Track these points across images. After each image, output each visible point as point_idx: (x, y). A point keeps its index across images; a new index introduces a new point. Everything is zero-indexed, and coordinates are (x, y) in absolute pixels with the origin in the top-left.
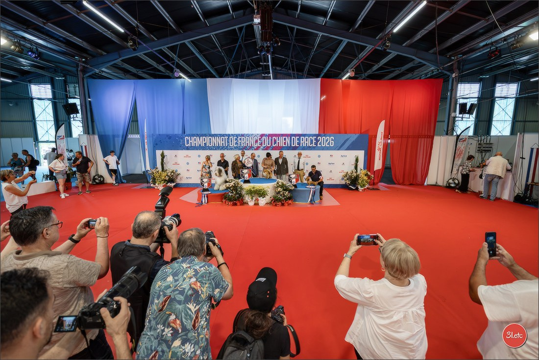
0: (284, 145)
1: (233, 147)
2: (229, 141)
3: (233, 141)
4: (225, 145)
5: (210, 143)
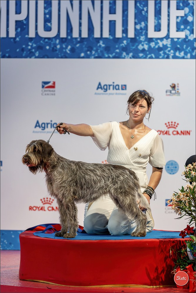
1: (163, 45)
2: (147, 12)
3: (169, 12)
4: (125, 31)
5: (48, 20)
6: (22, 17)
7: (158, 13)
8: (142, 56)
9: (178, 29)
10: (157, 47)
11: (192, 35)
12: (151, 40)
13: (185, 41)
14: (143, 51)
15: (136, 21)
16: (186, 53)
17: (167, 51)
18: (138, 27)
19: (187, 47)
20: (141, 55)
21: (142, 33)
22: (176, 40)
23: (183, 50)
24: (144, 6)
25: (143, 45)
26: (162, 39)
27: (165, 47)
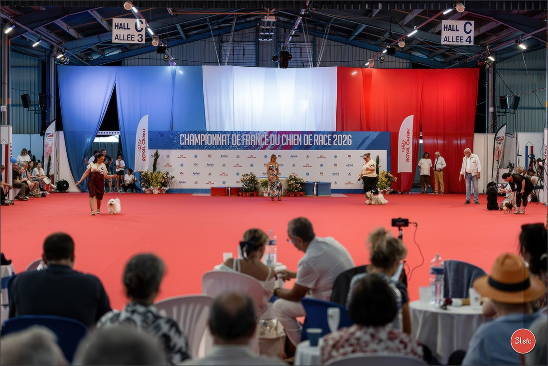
0: (295, 144)
3: (237, 139)
4: (227, 143)
5: (209, 141)
6: (203, 140)
7: (234, 139)
9: (239, 143)
10: (234, 147)
11: (242, 144)
12: (233, 145)
13: (240, 146)
15: (230, 141)
16: (241, 148)
20: (231, 149)
21: (231, 144)
22: (238, 145)
24: (231, 138)
25: (231, 147)
26: (235, 145)
27: (236, 147)
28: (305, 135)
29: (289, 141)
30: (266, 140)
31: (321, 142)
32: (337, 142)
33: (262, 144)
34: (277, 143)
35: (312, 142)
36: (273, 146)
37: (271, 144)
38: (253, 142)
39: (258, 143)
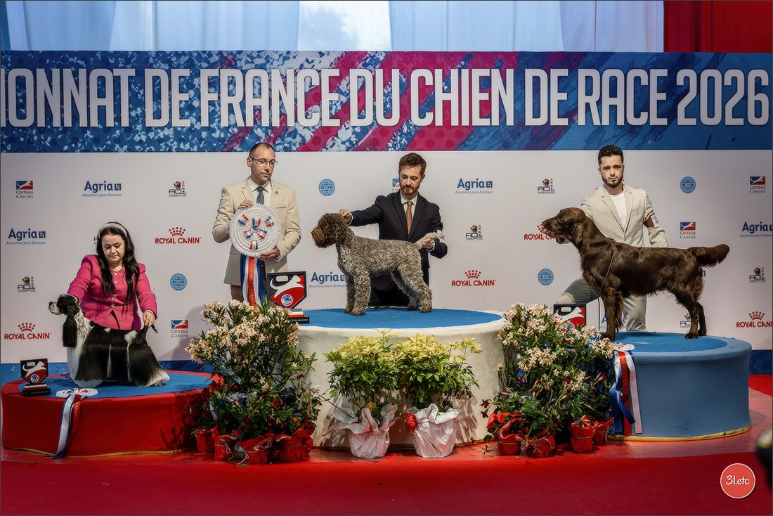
0: (477, 121)
1: (164, 134)
2: (144, 95)
3: (170, 96)
4: (118, 118)
5: (21, 105)
7: (157, 97)
8: (139, 149)
9: (182, 117)
10: (157, 137)
11: (199, 123)
12: (149, 129)
13: (191, 130)
14: (141, 142)
15: (131, 106)
16: (192, 145)
17: (169, 143)
18: (133, 114)
19: (193, 138)
20: (138, 147)
21: (138, 120)
22: (179, 129)
23: (188, 141)
24: (140, 88)
25: (140, 136)
26: (162, 128)
27: (167, 138)
28: (530, 74)
29: (447, 105)
30: (327, 96)
31: (613, 109)
32: (693, 110)
33: (307, 124)
34: (388, 114)
35: (569, 111)
36: (365, 129)
37: (354, 120)
38: (257, 111)
39: (283, 116)
